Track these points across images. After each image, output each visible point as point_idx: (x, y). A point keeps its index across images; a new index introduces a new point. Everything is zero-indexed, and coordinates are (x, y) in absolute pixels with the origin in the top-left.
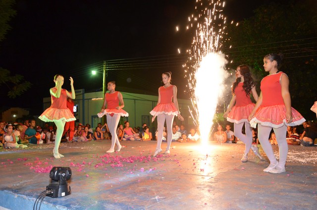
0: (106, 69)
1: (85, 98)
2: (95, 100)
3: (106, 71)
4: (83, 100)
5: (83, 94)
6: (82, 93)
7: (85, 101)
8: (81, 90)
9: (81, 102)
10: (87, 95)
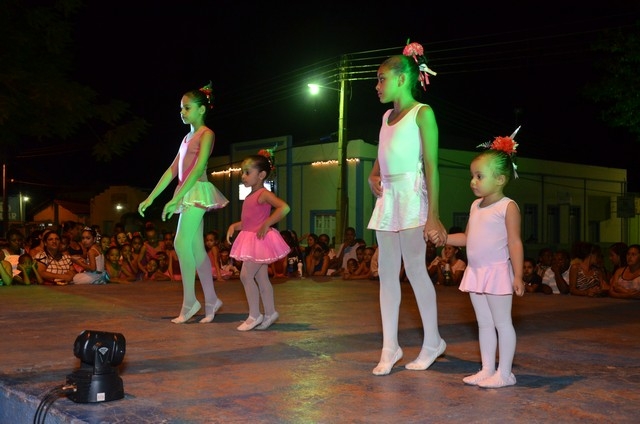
0: (349, 76)
1: (294, 161)
2: (321, 167)
3: (347, 83)
4: (289, 165)
5: (288, 149)
6: (285, 145)
7: (294, 167)
8: (284, 139)
9: (283, 171)
10: (299, 154)
